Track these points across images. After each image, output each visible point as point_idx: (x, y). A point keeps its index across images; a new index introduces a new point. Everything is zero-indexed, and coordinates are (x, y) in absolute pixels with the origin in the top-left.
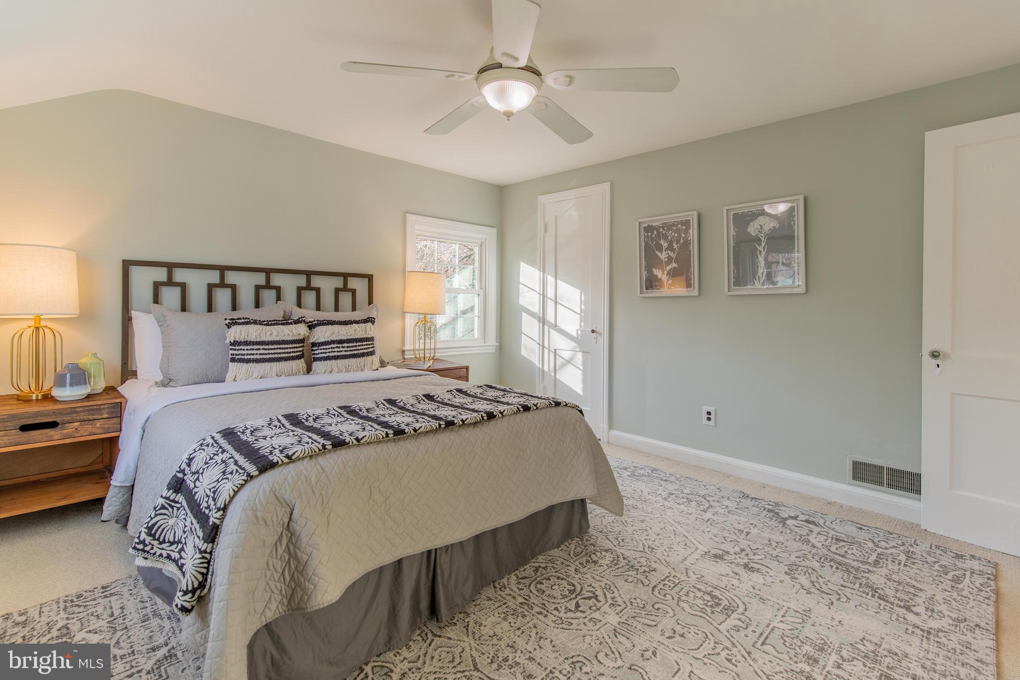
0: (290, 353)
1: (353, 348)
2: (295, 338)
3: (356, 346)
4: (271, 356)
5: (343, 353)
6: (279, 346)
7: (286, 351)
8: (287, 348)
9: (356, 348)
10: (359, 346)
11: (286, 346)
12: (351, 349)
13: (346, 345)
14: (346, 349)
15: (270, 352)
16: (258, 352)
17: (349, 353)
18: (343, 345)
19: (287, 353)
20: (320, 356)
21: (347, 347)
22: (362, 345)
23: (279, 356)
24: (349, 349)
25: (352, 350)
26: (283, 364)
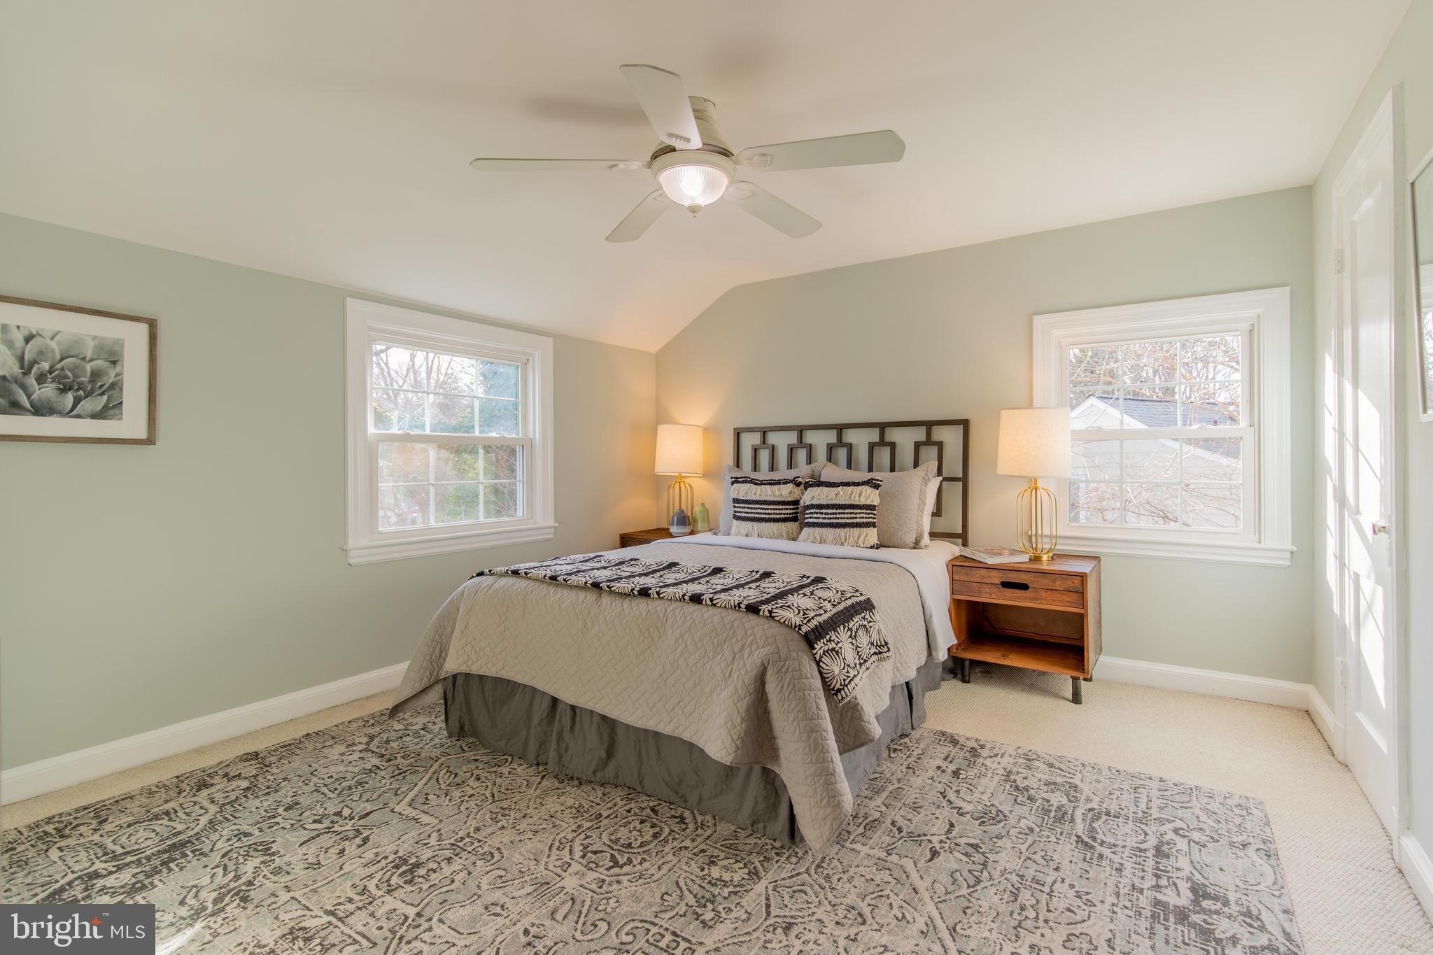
0: (771, 514)
1: (832, 516)
2: (778, 499)
3: (836, 514)
4: (753, 515)
5: (821, 521)
6: (760, 506)
7: (767, 511)
8: (768, 509)
9: (835, 516)
10: (839, 513)
11: (767, 507)
12: (830, 516)
13: (824, 511)
14: (823, 516)
15: (753, 511)
16: (744, 510)
17: (827, 521)
18: (821, 511)
19: (769, 514)
20: (810, 520)
21: (826, 514)
22: (844, 513)
23: (760, 516)
24: (827, 516)
25: (831, 518)
26: (764, 525)
